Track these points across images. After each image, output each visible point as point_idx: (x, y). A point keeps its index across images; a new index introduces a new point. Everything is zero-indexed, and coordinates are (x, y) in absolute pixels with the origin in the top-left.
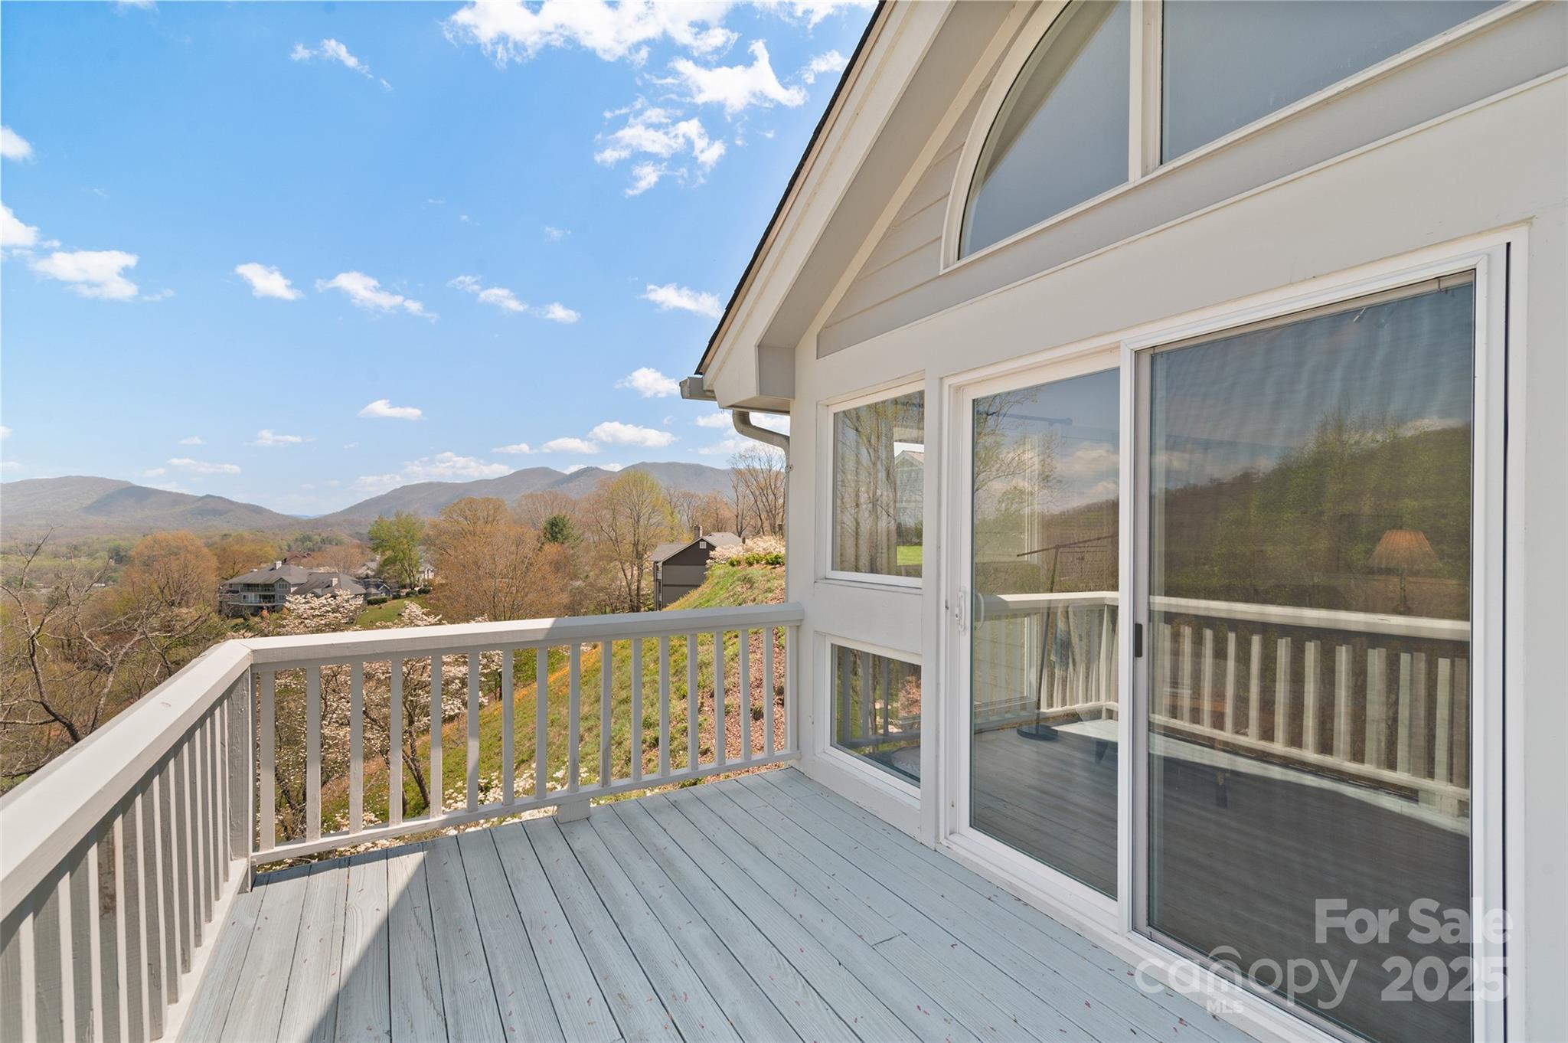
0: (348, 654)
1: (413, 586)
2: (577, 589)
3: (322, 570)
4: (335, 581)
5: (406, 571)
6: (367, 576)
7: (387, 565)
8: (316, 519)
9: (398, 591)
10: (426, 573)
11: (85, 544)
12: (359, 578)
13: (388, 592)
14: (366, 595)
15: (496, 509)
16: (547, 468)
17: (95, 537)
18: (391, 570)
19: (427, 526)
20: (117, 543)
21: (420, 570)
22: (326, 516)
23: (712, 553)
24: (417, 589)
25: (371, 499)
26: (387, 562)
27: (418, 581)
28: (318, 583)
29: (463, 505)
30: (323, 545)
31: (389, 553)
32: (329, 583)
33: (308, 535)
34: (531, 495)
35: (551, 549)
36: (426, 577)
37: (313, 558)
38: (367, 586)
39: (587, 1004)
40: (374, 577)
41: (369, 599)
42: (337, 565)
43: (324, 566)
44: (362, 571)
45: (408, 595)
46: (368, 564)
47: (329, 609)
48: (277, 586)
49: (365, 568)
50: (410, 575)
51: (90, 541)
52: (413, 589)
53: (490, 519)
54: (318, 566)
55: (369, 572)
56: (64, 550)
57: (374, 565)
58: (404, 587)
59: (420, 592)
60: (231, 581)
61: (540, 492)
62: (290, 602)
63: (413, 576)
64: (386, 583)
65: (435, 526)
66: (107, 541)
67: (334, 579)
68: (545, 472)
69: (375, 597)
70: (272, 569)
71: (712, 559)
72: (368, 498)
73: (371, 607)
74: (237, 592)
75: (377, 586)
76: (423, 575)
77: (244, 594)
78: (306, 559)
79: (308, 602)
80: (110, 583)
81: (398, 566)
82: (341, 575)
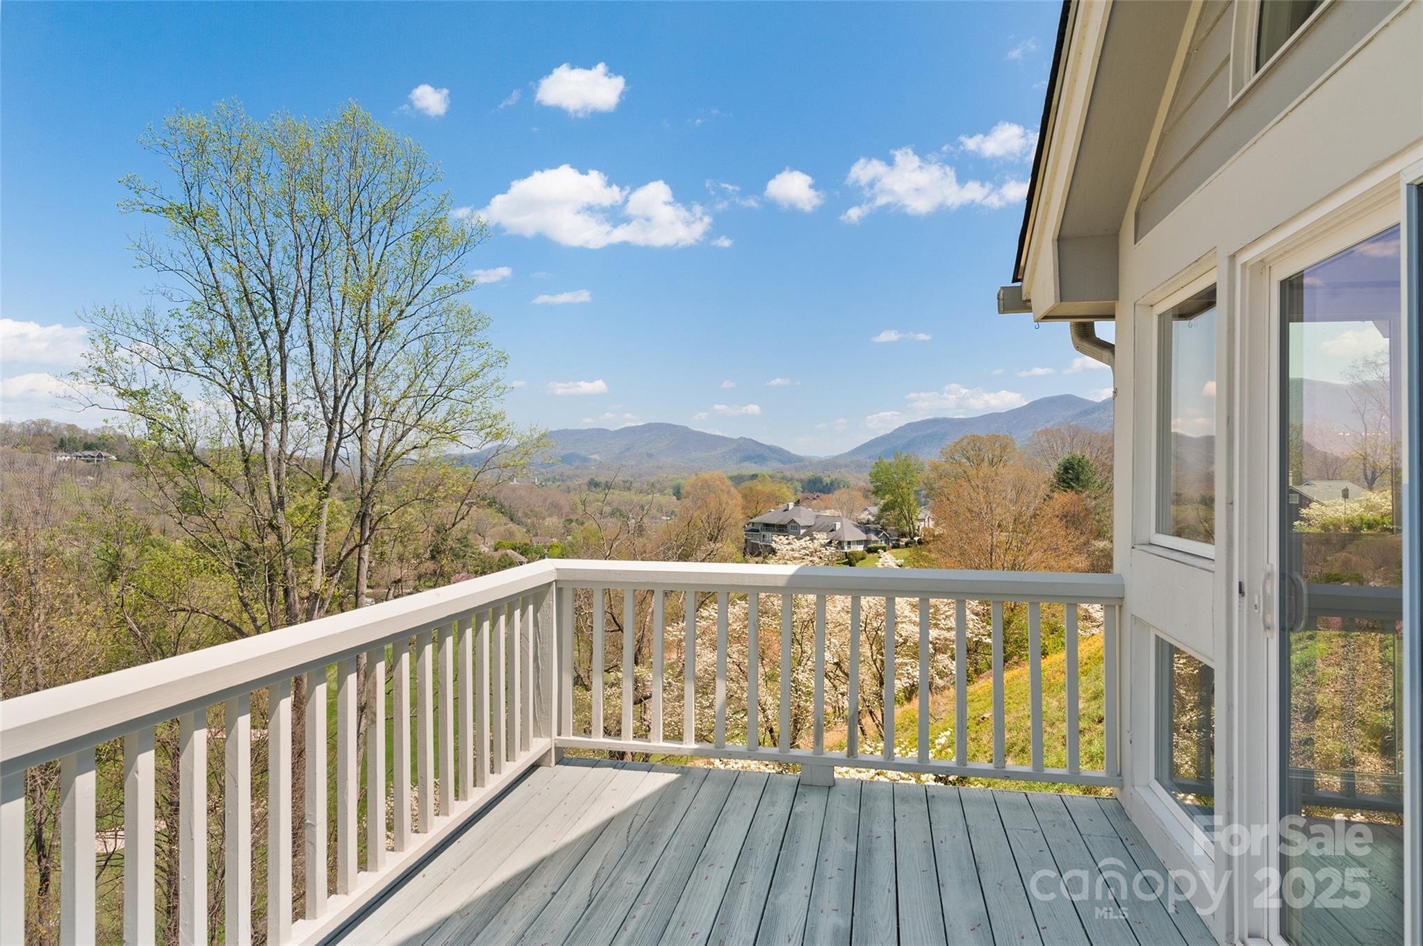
0: (620, 580)
1: (912, 535)
2: (1102, 551)
3: (828, 513)
4: (838, 526)
5: (905, 518)
6: (868, 522)
7: (886, 510)
8: (826, 460)
9: (897, 540)
10: (926, 520)
11: (658, 482)
12: (861, 523)
13: (887, 541)
14: (866, 542)
15: (1004, 448)
16: (1071, 396)
17: (665, 476)
18: (891, 515)
19: (927, 467)
20: (678, 481)
21: (920, 517)
22: (837, 457)
23: (1304, 511)
24: (916, 539)
25: (877, 438)
26: (886, 508)
27: (918, 530)
29: (965, 444)
30: (831, 487)
31: (888, 497)
32: (833, 527)
33: (819, 477)
34: (1046, 432)
35: (1063, 499)
36: (926, 525)
37: (821, 500)
38: (867, 531)
39: (691, 936)
40: (873, 523)
41: (870, 546)
42: (841, 508)
43: (830, 509)
44: (864, 516)
45: (907, 545)
46: (870, 508)
47: (807, 552)
49: (867, 512)
50: (910, 521)
51: (661, 479)
52: (912, 539)
53: (995, 460)
54: (826, 508)
55: (870, 517)
56: (645, 487)
57: (875, 510)
58: (904, 535)
59: (920, 542)
60: (754, 520)
61: (1056, 427)
62: (775, 541)
63: (913, 523)
64: (886, 530)
65: (935, 468)
66: (672, 480)
67: (837, 523)
68: (1068, 401)
69: (875, 545)
70: (786, 510)
71: (1302, 519)
72: (873, 438)
73: (871, 555)
74: (758, 531)
75: (877, 533)
76: (923, 523)
77: (763, 533)
78: (815, 501)
79: (789, 544)
80: (673, 517)
81: (897, 511)
82: (845, 520)
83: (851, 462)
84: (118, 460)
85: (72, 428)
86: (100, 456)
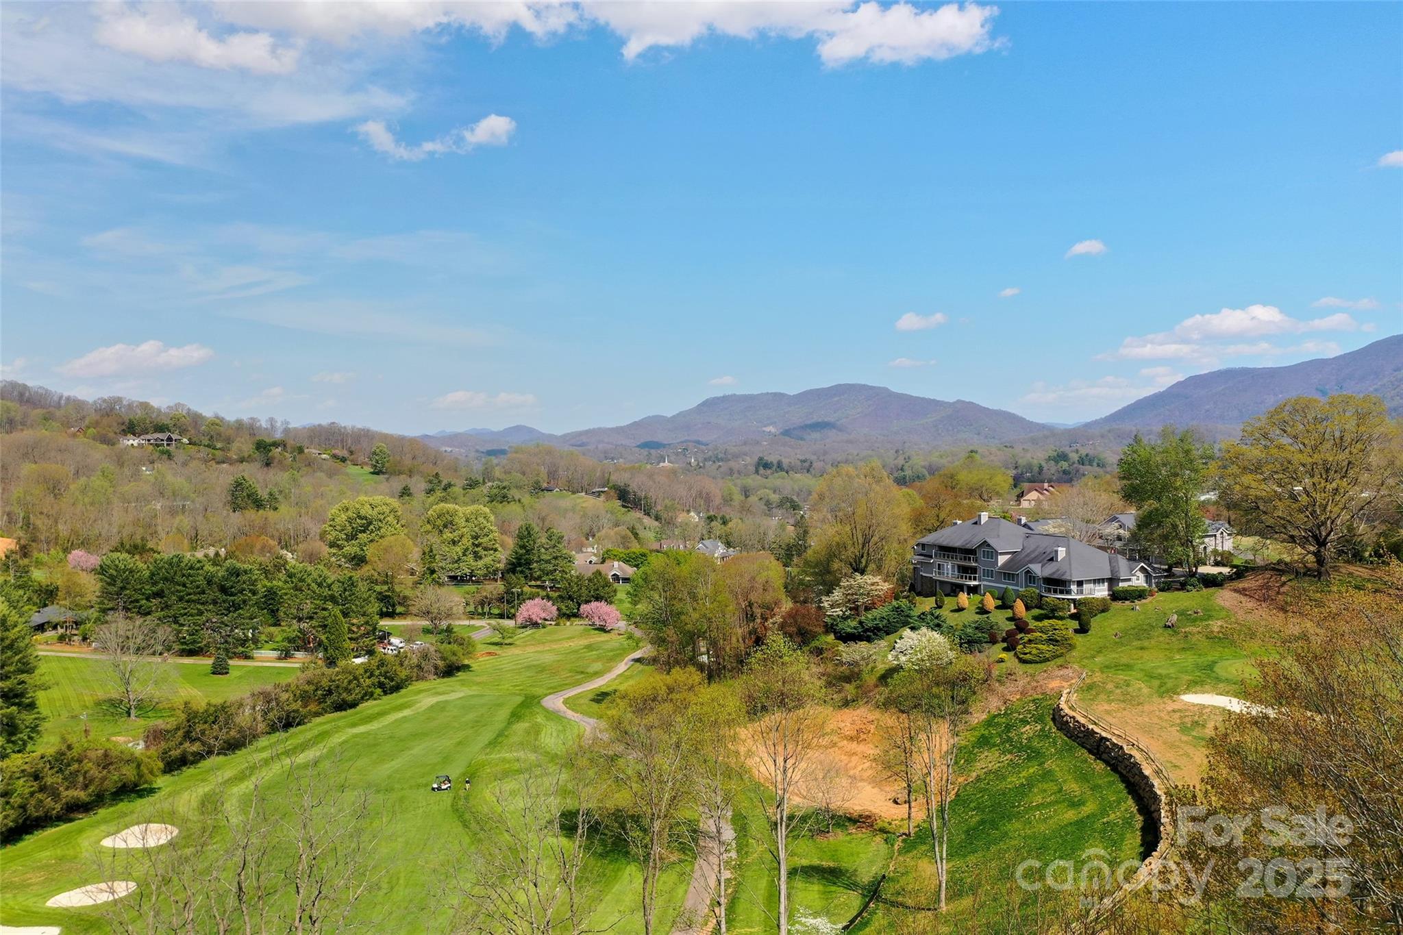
1: (1193, 564)
4: (1062, 552)
5: (1180, 540)
6: (1119, 539)
9: (1167, 575)
12: (1105, 541)
13: (1149, 576)
14: (1113, 579)
27: (1204, 554)
28: (1036, 553)
30: (1081, 466)
32: (1053, 554)
33: (1063, 451)
40: (1128, 540)
41: (1116, 588)
44: (1112, 529)
45: (1183, 582)
48: (980, 554)
49: (1116, 524)
52: (1193, 570)
55: (1121, 531)
60: (924, 538)
67: (1060, 549)
69: (1126, 585)
70: (976, 526)
73: (1117, 605)
74: (931, 557)
75: (1132, 563)
76: (1213, 540)
77: (938, 561)
83: (1109, 431)
84: (190, 444)
85: (145, 406)
86: (170, 439)
